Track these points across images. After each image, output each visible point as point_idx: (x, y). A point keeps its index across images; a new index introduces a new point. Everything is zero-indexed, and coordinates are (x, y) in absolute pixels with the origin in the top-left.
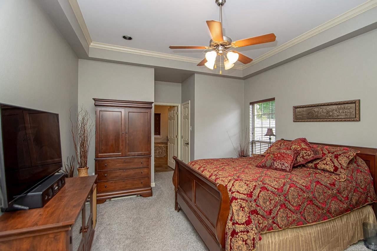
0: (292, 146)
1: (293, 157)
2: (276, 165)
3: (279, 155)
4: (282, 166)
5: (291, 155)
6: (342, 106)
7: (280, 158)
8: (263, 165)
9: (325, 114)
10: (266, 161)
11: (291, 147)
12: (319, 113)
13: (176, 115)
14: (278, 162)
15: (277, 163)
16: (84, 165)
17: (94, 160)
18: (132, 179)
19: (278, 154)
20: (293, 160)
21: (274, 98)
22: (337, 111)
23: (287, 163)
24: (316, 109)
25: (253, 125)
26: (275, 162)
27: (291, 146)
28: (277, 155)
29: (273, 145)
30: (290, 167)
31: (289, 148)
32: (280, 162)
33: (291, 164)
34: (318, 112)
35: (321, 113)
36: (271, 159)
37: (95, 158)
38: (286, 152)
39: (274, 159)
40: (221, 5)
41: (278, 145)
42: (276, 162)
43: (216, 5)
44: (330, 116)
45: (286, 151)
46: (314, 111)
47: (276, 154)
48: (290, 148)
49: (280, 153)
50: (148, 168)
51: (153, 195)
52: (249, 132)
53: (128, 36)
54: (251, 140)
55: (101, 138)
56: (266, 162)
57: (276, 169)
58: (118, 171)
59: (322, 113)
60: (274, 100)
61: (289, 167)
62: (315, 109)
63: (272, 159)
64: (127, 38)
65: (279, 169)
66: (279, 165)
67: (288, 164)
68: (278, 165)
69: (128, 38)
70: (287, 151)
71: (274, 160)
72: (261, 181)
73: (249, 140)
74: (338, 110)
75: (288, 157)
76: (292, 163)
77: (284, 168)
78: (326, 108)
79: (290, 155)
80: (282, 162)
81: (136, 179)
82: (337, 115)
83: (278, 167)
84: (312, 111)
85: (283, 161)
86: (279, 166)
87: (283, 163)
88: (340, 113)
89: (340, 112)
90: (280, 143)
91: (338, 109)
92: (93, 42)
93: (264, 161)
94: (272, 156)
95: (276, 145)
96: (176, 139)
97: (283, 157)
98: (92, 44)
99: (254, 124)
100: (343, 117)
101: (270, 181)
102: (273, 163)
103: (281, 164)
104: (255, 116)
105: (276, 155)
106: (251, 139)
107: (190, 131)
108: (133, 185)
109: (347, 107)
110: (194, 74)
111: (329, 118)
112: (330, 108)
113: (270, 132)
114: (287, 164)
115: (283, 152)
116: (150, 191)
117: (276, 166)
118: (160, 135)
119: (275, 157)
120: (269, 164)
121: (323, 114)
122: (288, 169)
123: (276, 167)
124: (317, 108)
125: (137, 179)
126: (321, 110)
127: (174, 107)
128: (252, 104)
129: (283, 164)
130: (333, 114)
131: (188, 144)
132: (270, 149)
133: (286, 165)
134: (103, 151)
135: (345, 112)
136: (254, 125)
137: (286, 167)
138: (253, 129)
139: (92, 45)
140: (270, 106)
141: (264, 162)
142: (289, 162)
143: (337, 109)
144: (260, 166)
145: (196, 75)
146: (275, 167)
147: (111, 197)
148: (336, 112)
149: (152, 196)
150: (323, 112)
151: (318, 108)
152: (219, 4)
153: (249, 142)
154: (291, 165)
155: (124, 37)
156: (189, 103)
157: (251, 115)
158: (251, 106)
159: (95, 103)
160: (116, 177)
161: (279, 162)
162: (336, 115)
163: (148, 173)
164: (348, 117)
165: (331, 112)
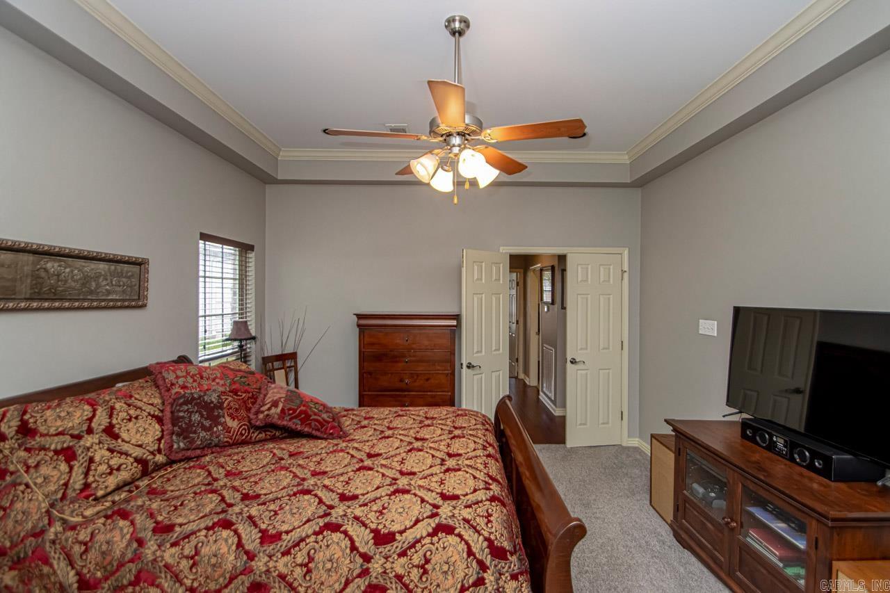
6: (118, 267)
9: (78, 286)
12: (62, 281)
22: (107, 280)
24: (52, 265)
34: (58, 275)
35: (66, 281)
40: (457, 34)
43: (447, 33)
44: (91, 292)
46: (46, 270)
59: (70, 281)
62: (49, 265)
74: (109, 278)
78: (84, 266)
82: (107, 290)
84: (38, 270)
88: (113, 285)
89: (114, 283)
91: (111, 274)
100: (117, 298)
109: (127, 272)
111: (89, 297)
112: (93, 269)
121: (73, 284)
124: (54, 260)
126: (68, 270)
130: (98, 286)
135: (121, 283)
143: (108, 274)
148: (104, 283)
150: (73, 277)
151: (61, 261)
152: (453, 33)
162: (104, 291)
164: (128, 298)
165: (95, 281)
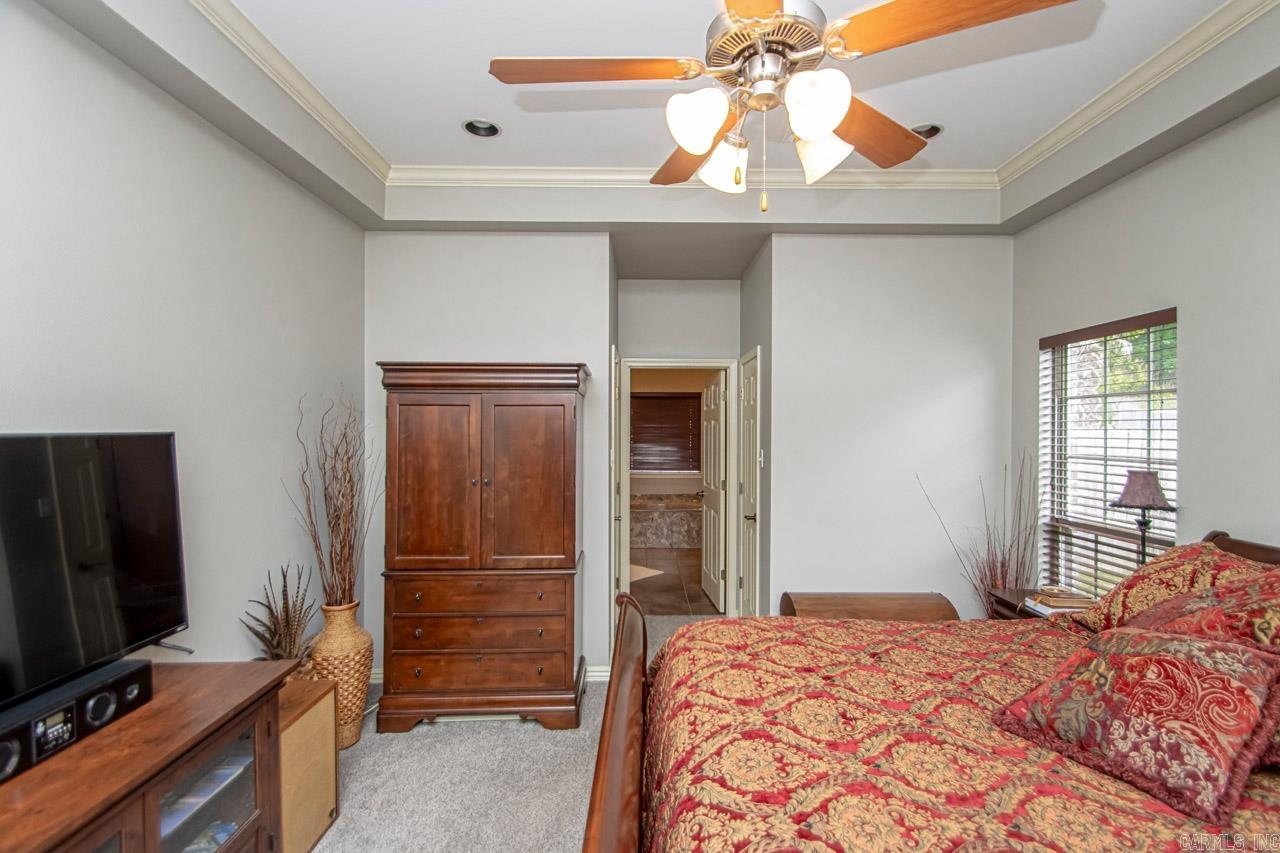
0: (1261, 612)
1: (1258, 701)
2: (1124, 747)
3: (1151, 675)
4: (1162, 764)
5: (1241, 691)
7: (1160, 702)
8: (1038, 723)
10: (1062, 700)
11: (1258, 621)
13: (723, 403)
14: (1136, 723)
15: (1132, 736)
16: (341, 593)
17: (383, 578)
18: (504, 656)
19: (1146, 663)
20: (1259, 726)
21: (1174, 310)
23: (1202, 742)
25: (1060, 449)
26: (1117, 723)
27: (1253, 613)
28: (1143, 676)
29: (1148, 576)
30: (1230, 783)
31: (1241, 624)
32: (1152, 734)
33: (1240, 755)
36: (1090, 693)
37: (383, 570)
38: (1208, 664)
39: (1116, 697)
41: (1178, 580)
42: (1127, 722)
45: (1209, 652)
47: (1133, 661)
48: (1250, 624)
49: (1159, 662)
50: (563, 619)
51: (583, 722)
52: (1036, 480)
53: (484, 123)
54: (1045, 514)
55: (406, 501)
56: (1054, 710)
57: (1119, 772)
58: (456, 620)
60: (1174, 320)
61: (1223, 781)
63: (1098, 694)
64: (478, 128)
65: (1142, 775)
66: (1146, 748)
67: (1211, 754)
68: (1136, 747)
69: (485, 129)
70: (1219, 655)
71: (1115, 709)
72: (1004, 819)
73: (1036, 518)
75: (1221, 703)
76: (1246, 745)
77: (1175, 774)
79: (1235, 684)
80: (1170, 731)
81: (518, 656)
83: (1136, 759)
85: (1175, 725)
86: (1145, 760)
87: (1178, 746)
90: (1189, 568)
92: (393, 166)
93: (1045, 697)
94: (1102, 669)
95: (1163, 576)
96: (723, 493)
97: (1182, 692)
98: (391, 174)
99: (1063, 441)
101: (1069, 824)
102: (1105, 727)
103: (1156, 745)
104: (1069, 402)
105: (1132, 669)
106: (1048, 512)
107: (761, 468)
108: (510, 680)
110: (769, 236)
113: (1143, 491)
114: (1204, 753)
115: (1190, 657)
116: (573, 707)
117: (1118, 752)
118: (698, 468)
119: (1124, 687)
120: (1074, 723)
122: (1207, 798)
123: (1126, 756)
125: (523, 656)
127: (716, 371)
128: (1056, 344)
129: (1175, 752)
131: (754, 518)
132: (1126, 595)
133: (1198, 759)
134: (409, 547)
136: (1063, 448)
137: (1194, 777)
138: (1060, 464)
139: (394, 177)
140: (1152, 354)
141: (1047, 707)
142: (1223, 739)
144: (1020, 721)
145: (777, 242)
146: (1111, 754)
147: (434, 713)
149: (577, 725)
153: (1035, 526)
154: (1234, 766)
155: (471, 127)
156: (756, 357)
157: (1049, 396)
158: (1045, 357)
159: (384, 377)
160: (451, 641)
161: (1146, 731)
163: (564, 637)
